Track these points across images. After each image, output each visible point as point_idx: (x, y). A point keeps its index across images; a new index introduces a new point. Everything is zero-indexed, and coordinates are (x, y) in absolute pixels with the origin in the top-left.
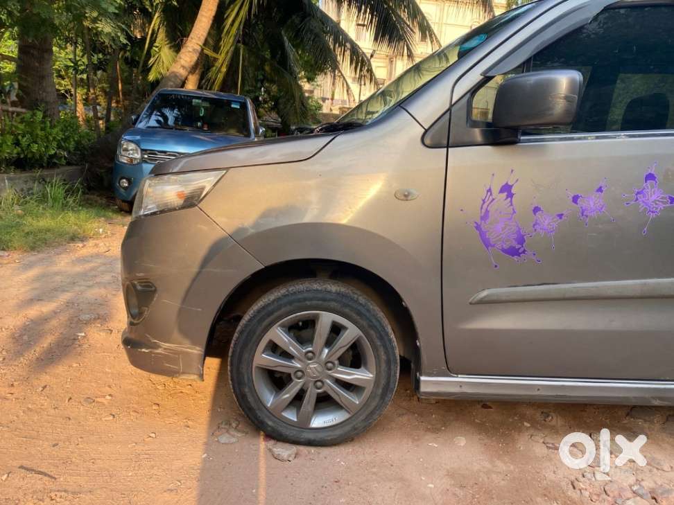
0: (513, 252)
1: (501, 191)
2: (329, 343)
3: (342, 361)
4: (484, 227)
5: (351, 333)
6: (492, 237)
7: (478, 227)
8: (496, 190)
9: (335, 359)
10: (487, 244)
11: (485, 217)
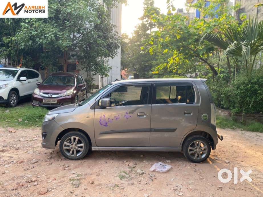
0: (105, 126)
1: (103, 116)
2: (74, 141)
3: (78, 143)
4: (101, 122)
5: (77, 138)
6: (102, 123)
7: (100, 122)
8: (102, 116)
9: (76, 143)
10: (101, 124)
11: (101, 120)
